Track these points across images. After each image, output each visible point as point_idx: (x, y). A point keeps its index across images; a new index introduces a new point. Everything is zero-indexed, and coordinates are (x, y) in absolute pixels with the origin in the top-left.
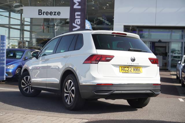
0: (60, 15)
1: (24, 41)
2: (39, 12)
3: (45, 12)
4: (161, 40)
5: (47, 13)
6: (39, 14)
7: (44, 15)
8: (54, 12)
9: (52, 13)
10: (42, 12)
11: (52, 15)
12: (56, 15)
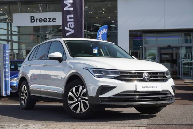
0: (55, 21)
1: (14, 53)
2: (31, 19)
3: (38, 19)
4: (170, 45)
5: (40, 20)
6: (31, 22)
7: (37, 22)
8: (48, 19)
9: (47, 20)
10: (35, 19)
11: (47, 21)
12: (51, 22)
